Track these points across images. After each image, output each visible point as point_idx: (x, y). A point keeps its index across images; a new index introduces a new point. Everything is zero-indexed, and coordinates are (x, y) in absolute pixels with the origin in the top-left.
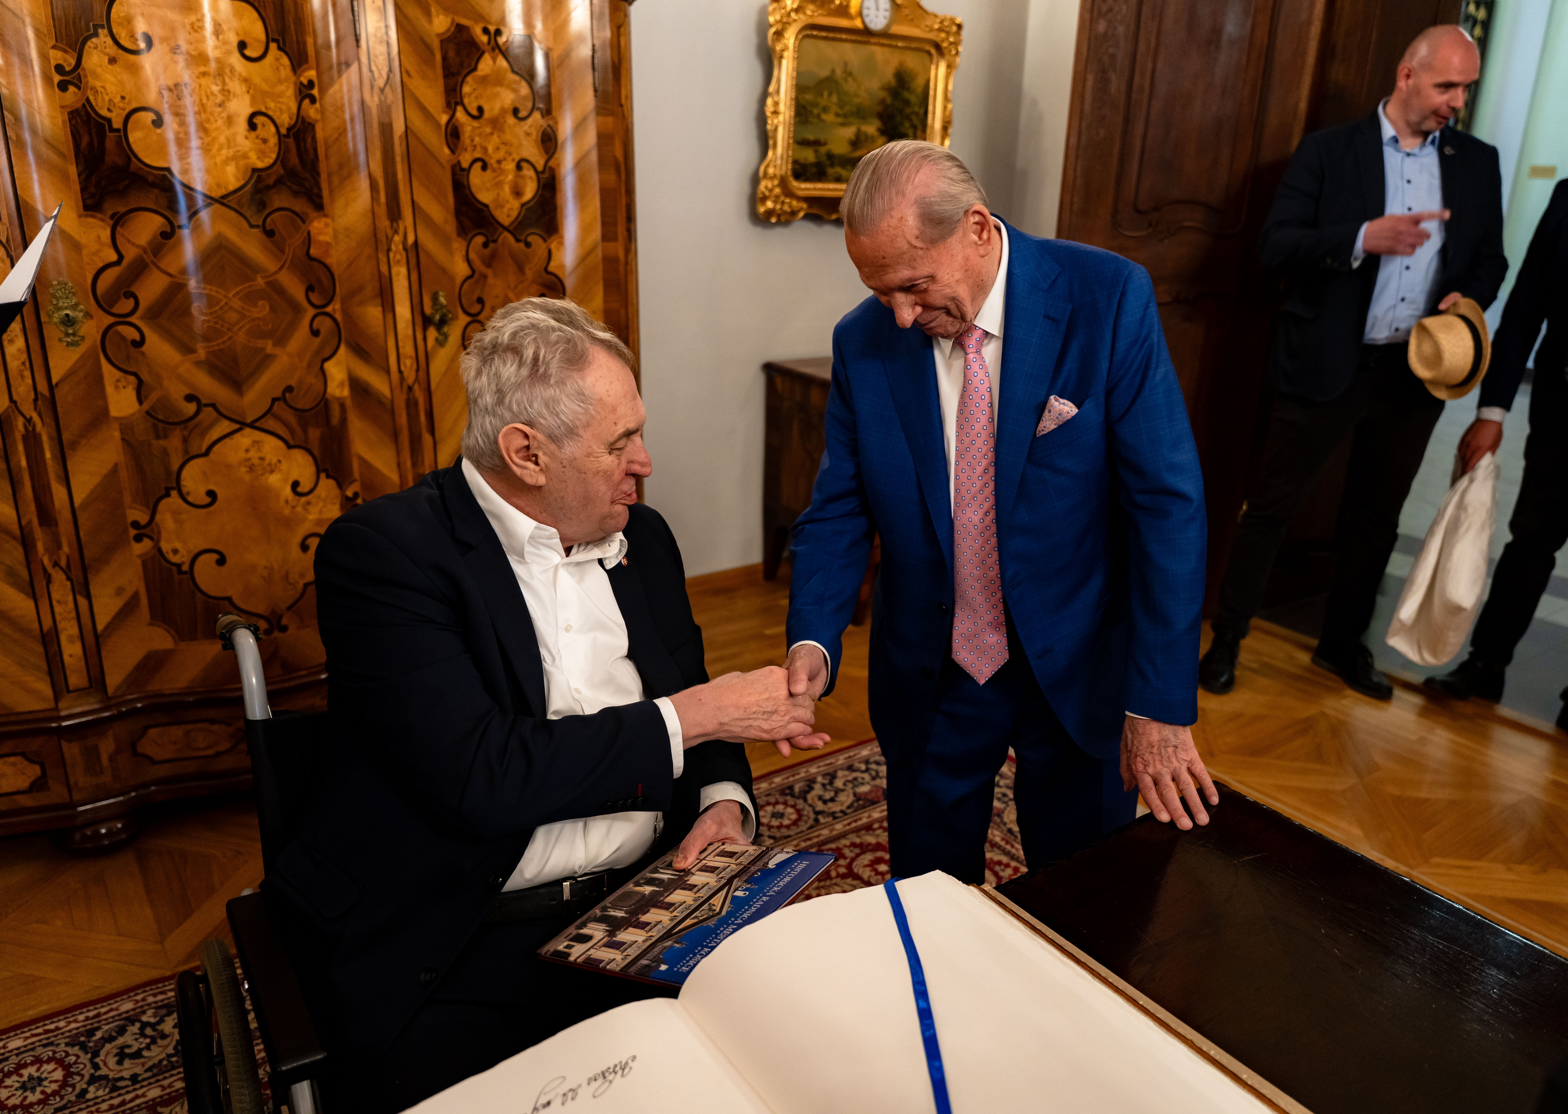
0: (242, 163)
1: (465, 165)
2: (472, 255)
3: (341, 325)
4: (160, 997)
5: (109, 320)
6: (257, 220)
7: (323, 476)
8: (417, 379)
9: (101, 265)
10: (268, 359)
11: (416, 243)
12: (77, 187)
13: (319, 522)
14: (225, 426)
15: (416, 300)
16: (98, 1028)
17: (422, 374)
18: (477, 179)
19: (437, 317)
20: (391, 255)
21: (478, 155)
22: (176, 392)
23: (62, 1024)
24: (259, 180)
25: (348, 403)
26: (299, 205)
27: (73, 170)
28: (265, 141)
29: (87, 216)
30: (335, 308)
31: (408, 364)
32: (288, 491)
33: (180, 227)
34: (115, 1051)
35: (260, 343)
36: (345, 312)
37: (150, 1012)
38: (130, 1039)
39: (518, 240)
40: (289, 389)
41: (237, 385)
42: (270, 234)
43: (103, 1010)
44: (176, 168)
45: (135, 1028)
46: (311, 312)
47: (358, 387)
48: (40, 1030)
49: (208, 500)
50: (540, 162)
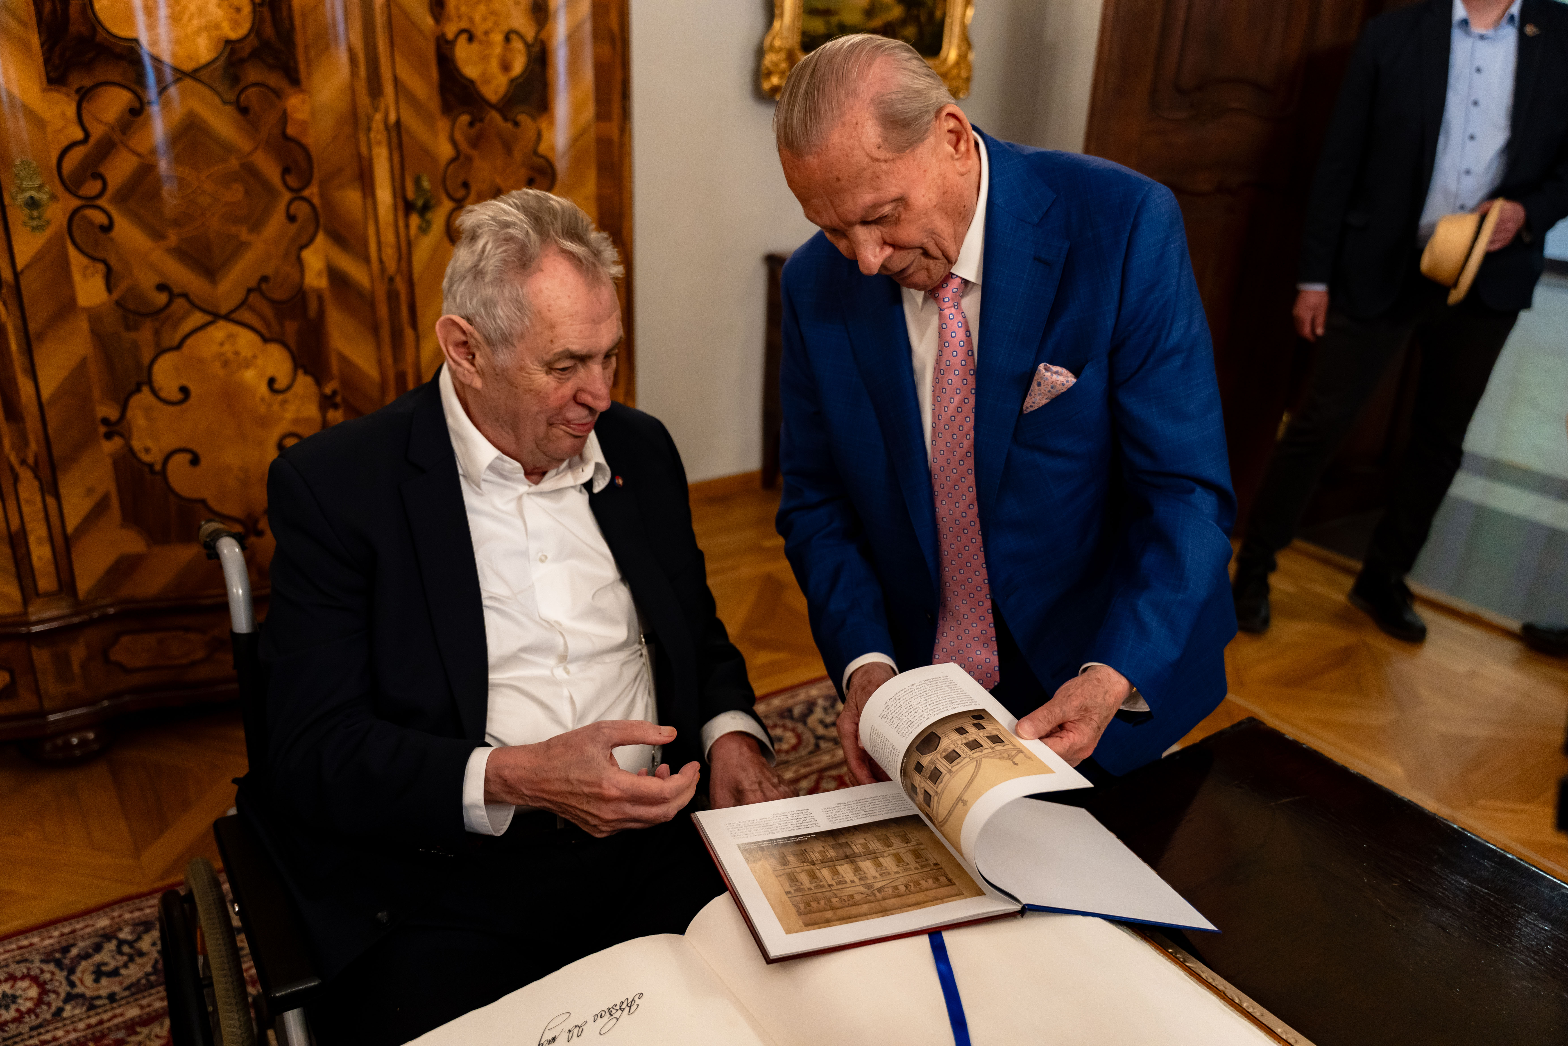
0: (215, 33)
1: (450, 35)
2: (458, 136)
3: (320, 211)
4: (137, 914)
5: (75, 203)
6: (230, 96)
7: (300, 372)
8: (399, 270)
9: (65, 143)
10: (242, 246)
11: (398, 123)
12: (39, 58)
13: (296, 421)
14: (198, 318)
15: (398, 183)
16: (74, 945)
17: (404, 264)
18: (463, 52)
19: (420, 203)
20: (372, 135)
21: (464, 25)
22: (147, 281)
23: (36, 940)
24: (233, 52)
25: (327, 295)
26: (274, 80)
27: (35, 40)
28: (238, 10)
29: (50, 90)
30: (312, 192)
31: (389, 253)
32: (263, 388)
33: (149, 103)
34: (92, 968)
35: (234, 229)
36: (323, 196)
37: (127, 929)
38: (107, 956)
39: (506, 119)
40: (264, 279)
41: (211, 273)
42: (244, 110)
43: (78, 926)
44: (144, 38)
45: (112, 945)
46: (287, 196)
47: (337, 277)
48: (14, 946)
49: (179, 396)
50: (530, 34)
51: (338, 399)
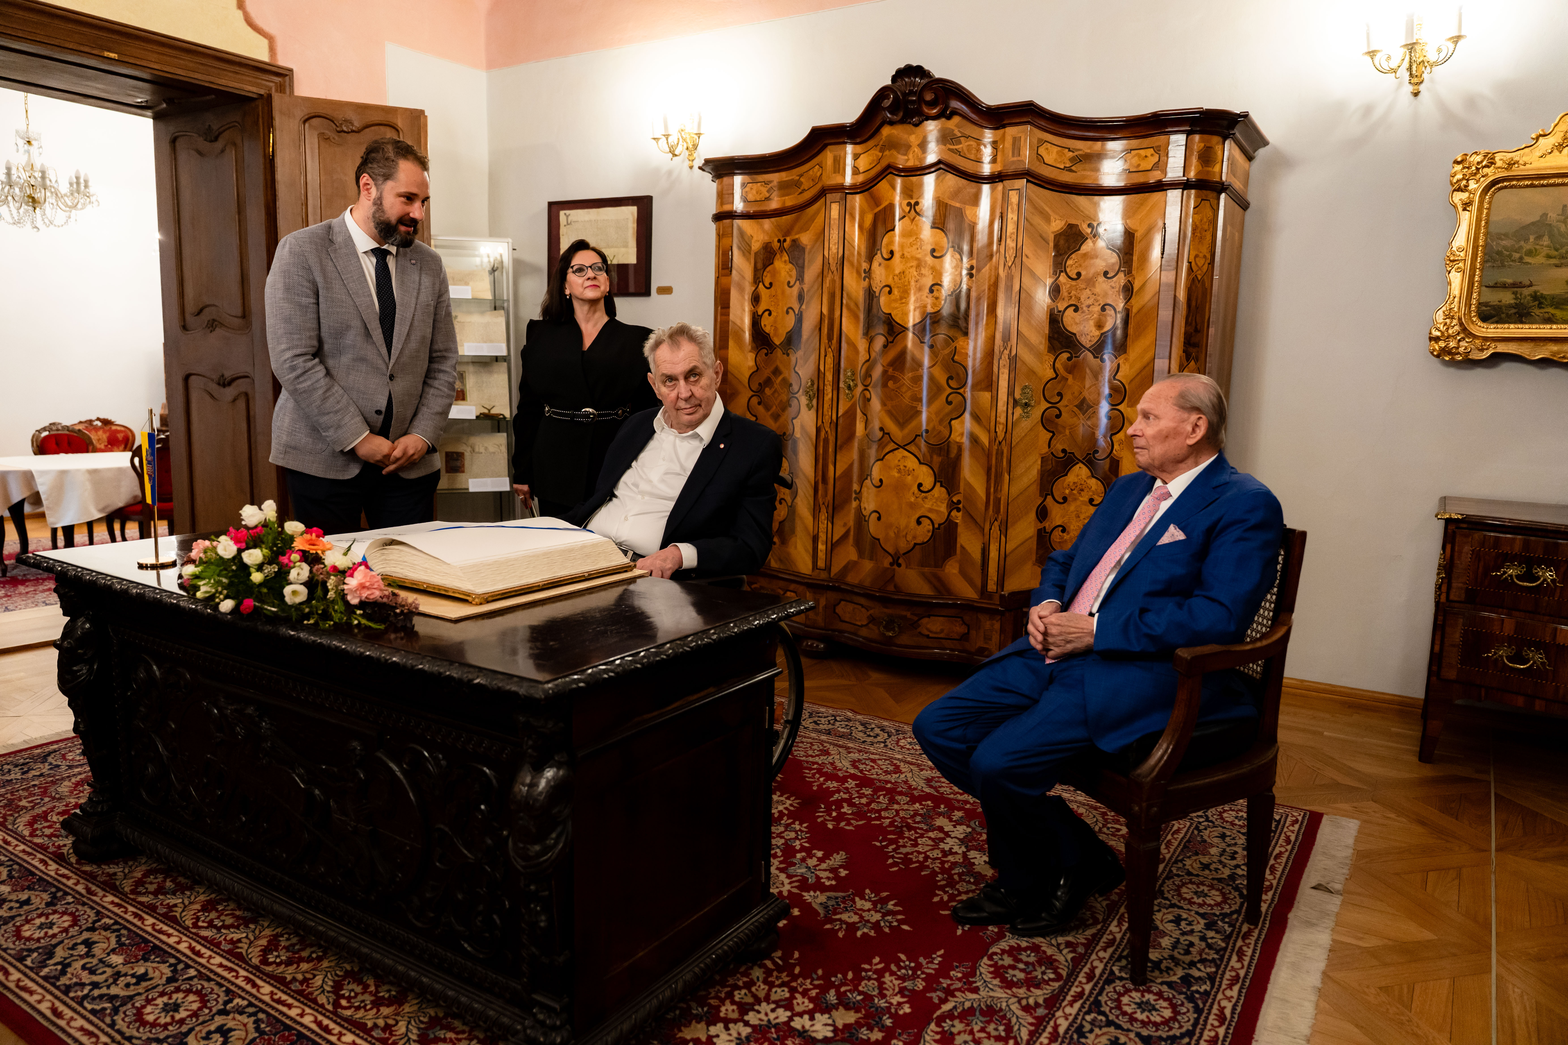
0: (923, 310)
1: (1062, 308)
2: (1058, 365)
3: (968, 401)
5: (863, 388)
6: (925, 339)
7: (938, 484)
8: (1005, 440)
9: (863, 361)
10: (916, 413)
11: (1017, 356)
12: (862, 325)
13: (930, 510)
14: (893, 446)
15: (1011, 390)
17: (1008, 436)
18: (1069, 317)
19: (1024, 401)
20: (1001, 363)
21: (1072, 302)
22: (877, 425)
24: (930, 318)
25: (965, 447)
26: (952, 333)
27: (862, 317)
28: (936, 298)
29: (863, 338)
30: (966, 391)
31: (1001, 429)
32: (915, 488)
33: (890, 342)
35: (914, 404)
36: (971, 393)
39: (1095, 357)
40: (927, 432)
41: (901, 425)
42: (933, 348)
44: (893, 313)
47: (972, 438)
49: (879, 484)
50: (1120, 306)
51: (961, 506)
